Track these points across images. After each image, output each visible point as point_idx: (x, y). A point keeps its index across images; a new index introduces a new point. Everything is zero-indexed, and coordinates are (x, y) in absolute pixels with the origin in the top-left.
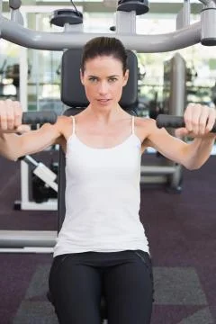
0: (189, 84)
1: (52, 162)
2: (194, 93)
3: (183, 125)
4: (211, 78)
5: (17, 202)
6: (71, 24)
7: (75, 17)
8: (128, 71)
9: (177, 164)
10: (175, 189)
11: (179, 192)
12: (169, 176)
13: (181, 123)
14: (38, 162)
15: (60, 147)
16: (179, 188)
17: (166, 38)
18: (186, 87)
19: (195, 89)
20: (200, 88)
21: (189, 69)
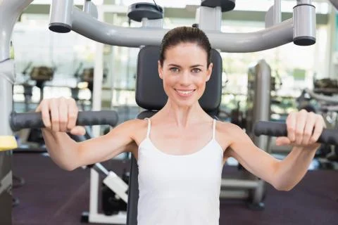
0: (273, 93)
1: (125, 171)
2: (278, 103)
3: (285, 134)
4: (295, 89)
5: (85, 214)
6: (149, 19)
7: (155, 11)
8: (211, 64)
9: (259, 179)
10: (257, 205)
11: (262, 209)
12: (251, 191)
13: (282, 131)
14: (109, 171)
15: (132, 155)
16: (262, 205)
17: (254, 37)
18: (271, 97)
19: (279, 99)
20: (284, 98)
21: (274, 79)
